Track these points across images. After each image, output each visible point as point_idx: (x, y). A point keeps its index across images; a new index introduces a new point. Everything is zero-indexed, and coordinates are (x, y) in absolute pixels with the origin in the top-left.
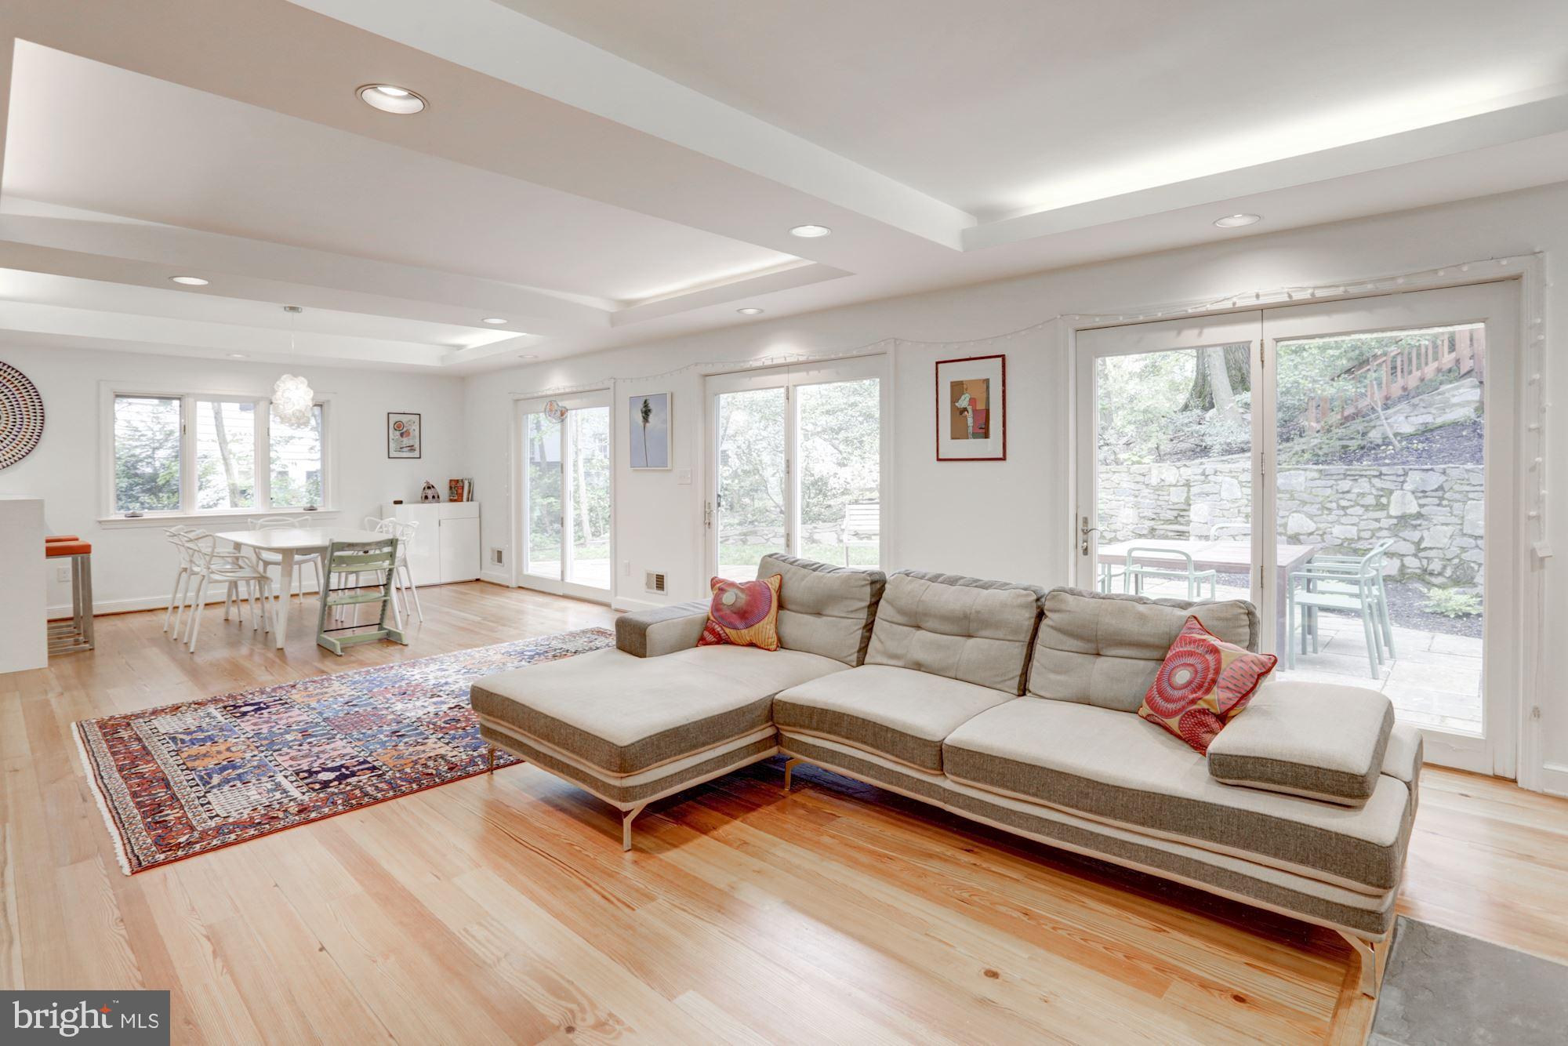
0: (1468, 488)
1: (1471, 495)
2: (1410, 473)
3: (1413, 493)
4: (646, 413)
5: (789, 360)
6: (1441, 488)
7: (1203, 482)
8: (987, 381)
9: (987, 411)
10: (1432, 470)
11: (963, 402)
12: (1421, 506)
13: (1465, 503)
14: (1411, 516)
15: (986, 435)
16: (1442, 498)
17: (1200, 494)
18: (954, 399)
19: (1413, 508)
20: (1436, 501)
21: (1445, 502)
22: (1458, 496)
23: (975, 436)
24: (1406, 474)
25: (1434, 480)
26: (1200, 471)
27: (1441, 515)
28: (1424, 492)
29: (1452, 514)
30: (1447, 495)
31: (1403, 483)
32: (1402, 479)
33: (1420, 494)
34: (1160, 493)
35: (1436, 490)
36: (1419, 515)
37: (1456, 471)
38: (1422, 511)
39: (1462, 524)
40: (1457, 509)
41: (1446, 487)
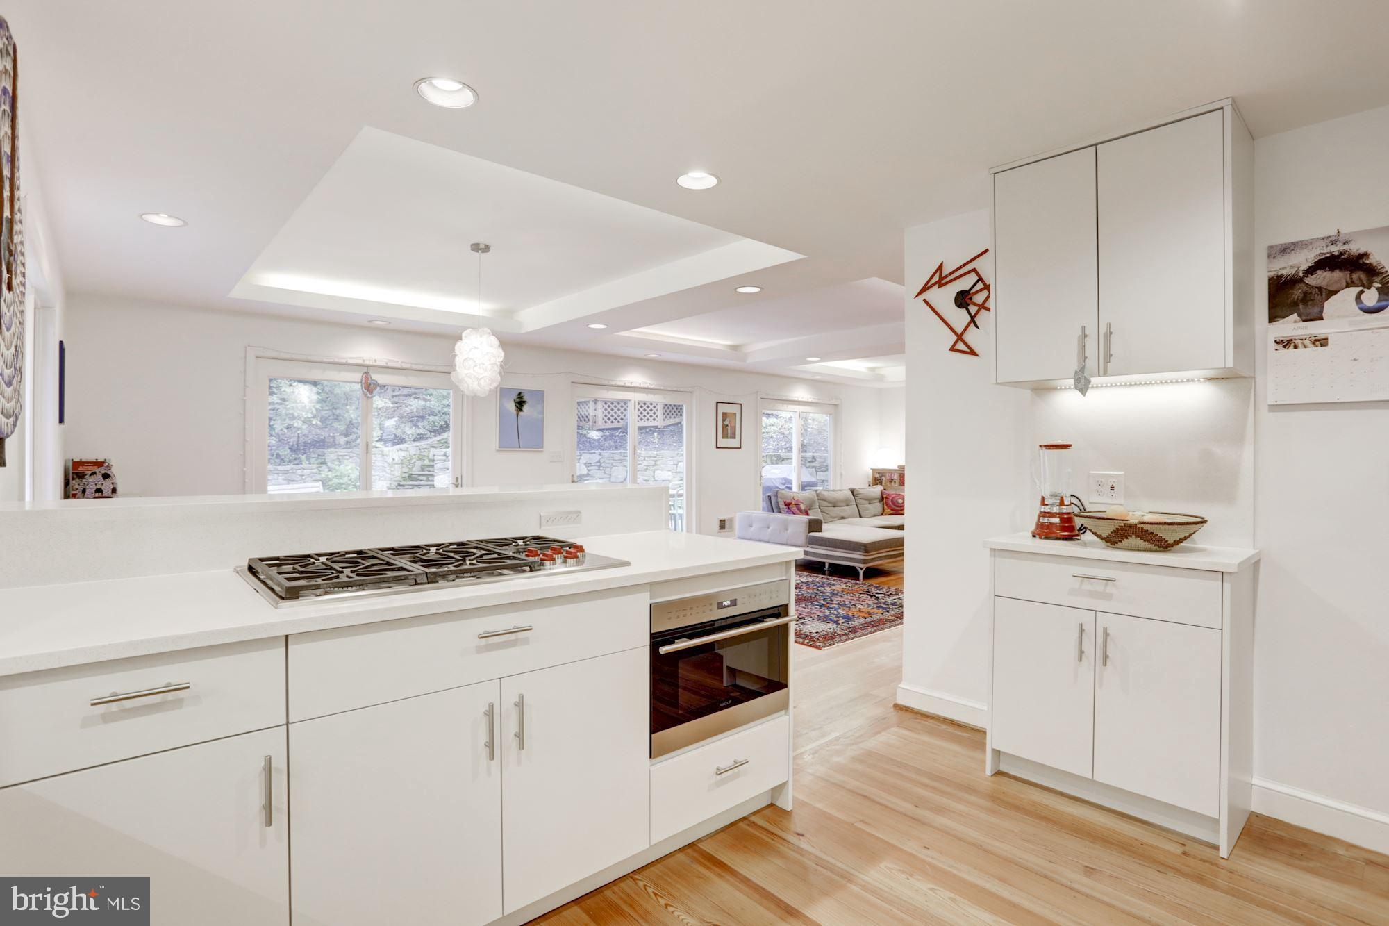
0: (612, 461)
1: (614, 464)
2: (583, 455)
3: (585, 464)
4: (520, 403)
5: (642, 386)
6: (599, 462)
7: (445, 461)
8: (735, 414)
9: (735, 427)
10: (595, 453)
11: (726, 423)
12: (589, 470)
13: (611, 468)
14: (584, 475)
15: (735, 438)
16: (600, 466)
17: (441, 469)
18: (724, 420)
19: (585, 472)
20: (597, 468)
21: (601, 468)
22: (607, 465)
23: (731, 438)
24: (581, 455)
25: (595, 458)
26: (442, 453)
27: (600, 474)
28: (590, 463)
29: (605, 473)
30: (603, 465)
31: (579, 459)
32: (579, 457)
33: (588, 464)
34: (392, 469)
35: (597, 463)
36: (588, 475)
37: (607, 454)
38: (590, 473)
39: (610, 478)
40: (608, 471)
41: (602, 461)
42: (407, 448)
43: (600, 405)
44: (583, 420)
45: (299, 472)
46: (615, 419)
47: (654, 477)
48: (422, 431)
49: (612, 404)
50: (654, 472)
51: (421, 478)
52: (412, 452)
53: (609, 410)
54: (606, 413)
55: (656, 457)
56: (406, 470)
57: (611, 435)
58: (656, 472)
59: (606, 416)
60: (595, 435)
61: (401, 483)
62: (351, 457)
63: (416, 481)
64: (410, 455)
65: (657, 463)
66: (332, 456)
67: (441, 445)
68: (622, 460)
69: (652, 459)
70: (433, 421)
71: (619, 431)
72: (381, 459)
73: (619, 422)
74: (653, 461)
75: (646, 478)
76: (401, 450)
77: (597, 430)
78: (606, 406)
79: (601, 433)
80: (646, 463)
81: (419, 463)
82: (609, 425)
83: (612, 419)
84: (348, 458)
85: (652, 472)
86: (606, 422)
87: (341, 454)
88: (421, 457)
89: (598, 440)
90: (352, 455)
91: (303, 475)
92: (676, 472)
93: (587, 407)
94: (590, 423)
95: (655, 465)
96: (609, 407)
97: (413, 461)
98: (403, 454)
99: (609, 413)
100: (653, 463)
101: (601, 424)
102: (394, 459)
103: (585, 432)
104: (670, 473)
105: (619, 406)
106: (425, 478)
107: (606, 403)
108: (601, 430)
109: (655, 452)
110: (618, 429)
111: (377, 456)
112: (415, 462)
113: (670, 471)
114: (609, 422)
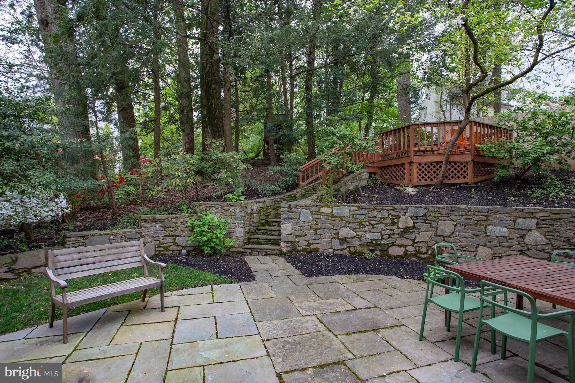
0: (439, 215)
1: (441, 218)
2: (409, 208)
3: (411, 217)
6: (425, 215)
7: (289, 212)
10: (421, 207)
12: (415, 223)
13: (438, 222)
14: (410, 227)
17: (286, 219)
19: (411, 224)
20: (423, 221)
21: (427, 221)
22: (434, 219)
24: (407, 209)
25: (422, 212)
26: (287, 206)
27: (425, 227)
28: (416, 217)
29: (431, 227)
30: (428, 218)
31: (406, 213)
32: (405, 211)
33: (414, 218)
34: (251, 217)
35: (423, 216)
36: (414, 227)
37: (433, 208)
38: (415, 225)
39: (436, 231)
40: (434, 224)
41: (428, 214)
42: (265, 201)
43: (415, 166)
44: (398, 179)
45: (174, 220)
46: (429, 177)
47: (485, 232)
48: (276, 189)
49: (426, 164)
50: (486, 228)
51: (274, 224)
52: (268, 204)
53: (423, 170)
54: (420, 172)
55: (488, 212)
56: (263, 217)
57: (426, 191)
58: (488, 227)
59: (420, 175)
60: (411, 190)
61: (259, 228)
62: (217, 209)
63: (271, 226)
64: (267, 206)
65: (489, 218)
66: (201, 207)
67: (290, 199)
68: (448, 214)
69: (484, 214)
70: (285, 181)
71: (433, 187)
72: (240, 210)
73: (432, 180)
74: (485, 216)
75: (476, 233)
76: (259, 202)
77: (412, 187)
78: (420, 167)
79: (416, 190)
80: (476, 218)
81: (274, 212)
82: (423, 182)
83: (426, 177)
84: (214, 209)
85: (483, 227)
86: (420, 180)
87: (209, 206)
88: (275, 207)
89: (416, 195)
90: (217, 206)
91: (177, 223)
92: (514, 229)
93: (402, 169)
94: (406, 181)
95: (487, 220)
96: (423, 167)
97: (269, 211)
98: (261, 205)
99: (423, 172)
100: (485, 218)
101: (416, 181)
102: (252, 210)
103: (402, 189)
104: (505, 229)
105: (432, 167)
106: (276, 224)
107: (420, 165)
108: (416, 187)
109: (486, 207)
110: (431, 185)
111: (237, 207)
112: (271, 211)
113: (506, 227)
114: (423, 180)
